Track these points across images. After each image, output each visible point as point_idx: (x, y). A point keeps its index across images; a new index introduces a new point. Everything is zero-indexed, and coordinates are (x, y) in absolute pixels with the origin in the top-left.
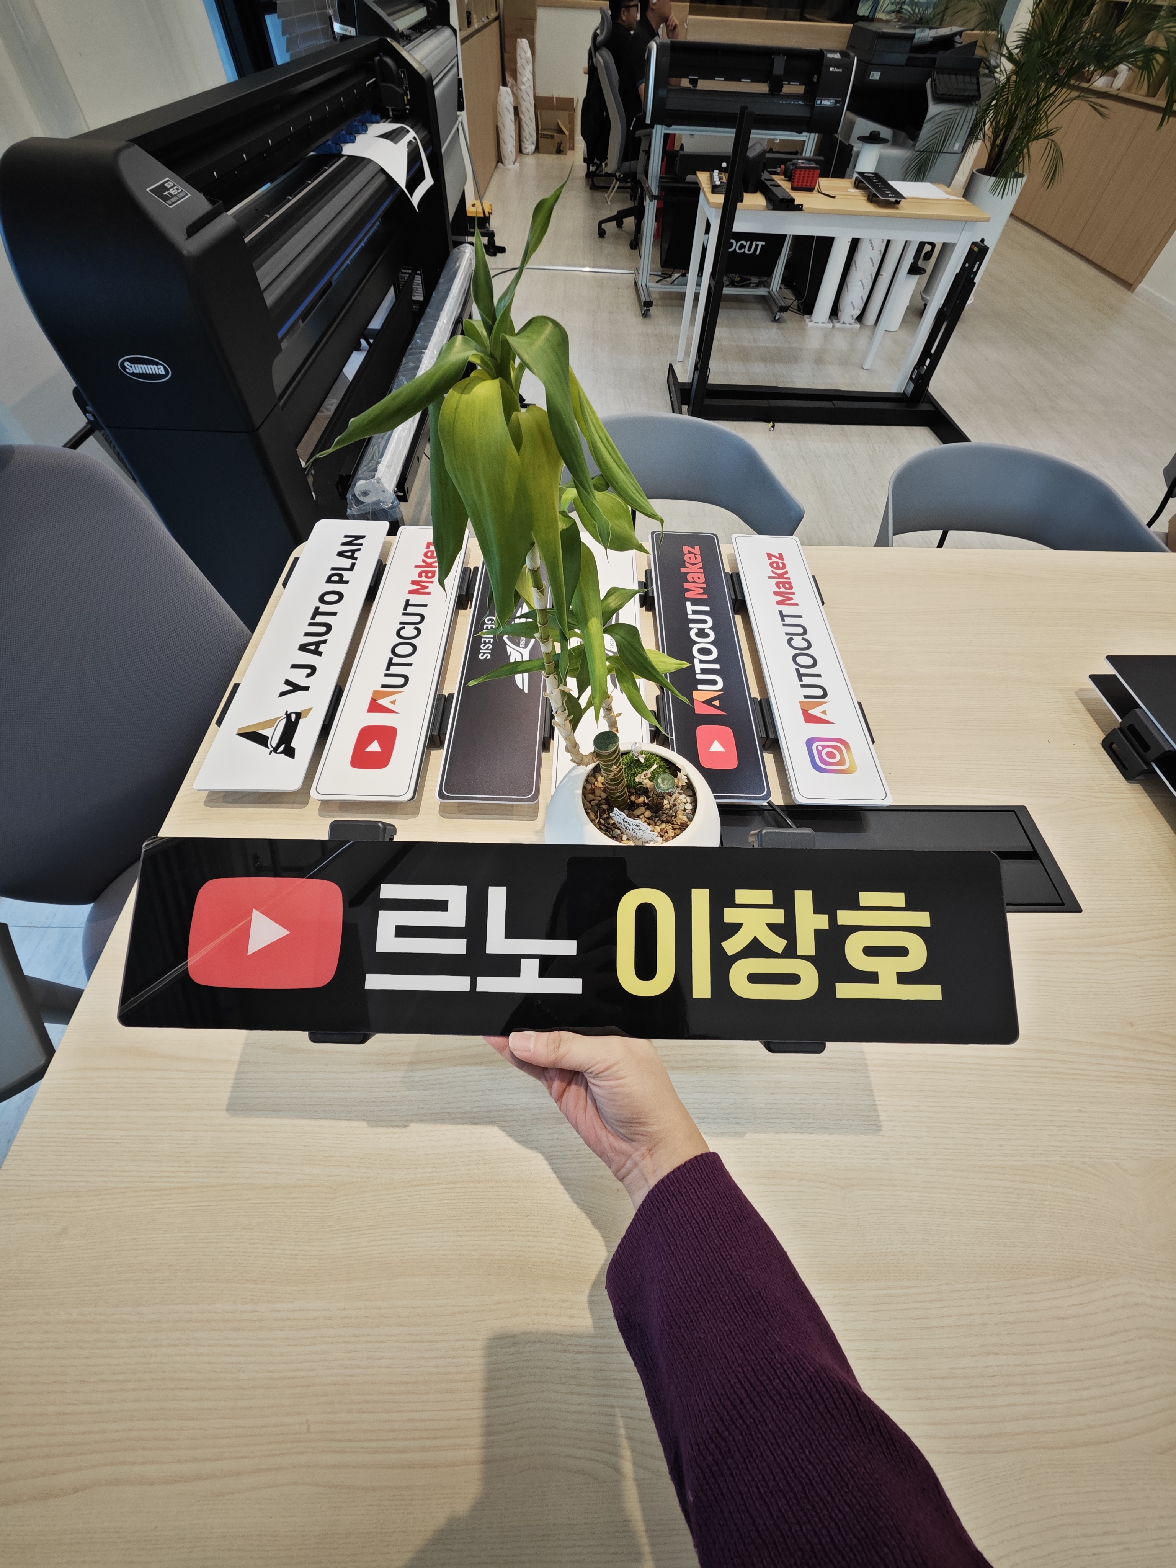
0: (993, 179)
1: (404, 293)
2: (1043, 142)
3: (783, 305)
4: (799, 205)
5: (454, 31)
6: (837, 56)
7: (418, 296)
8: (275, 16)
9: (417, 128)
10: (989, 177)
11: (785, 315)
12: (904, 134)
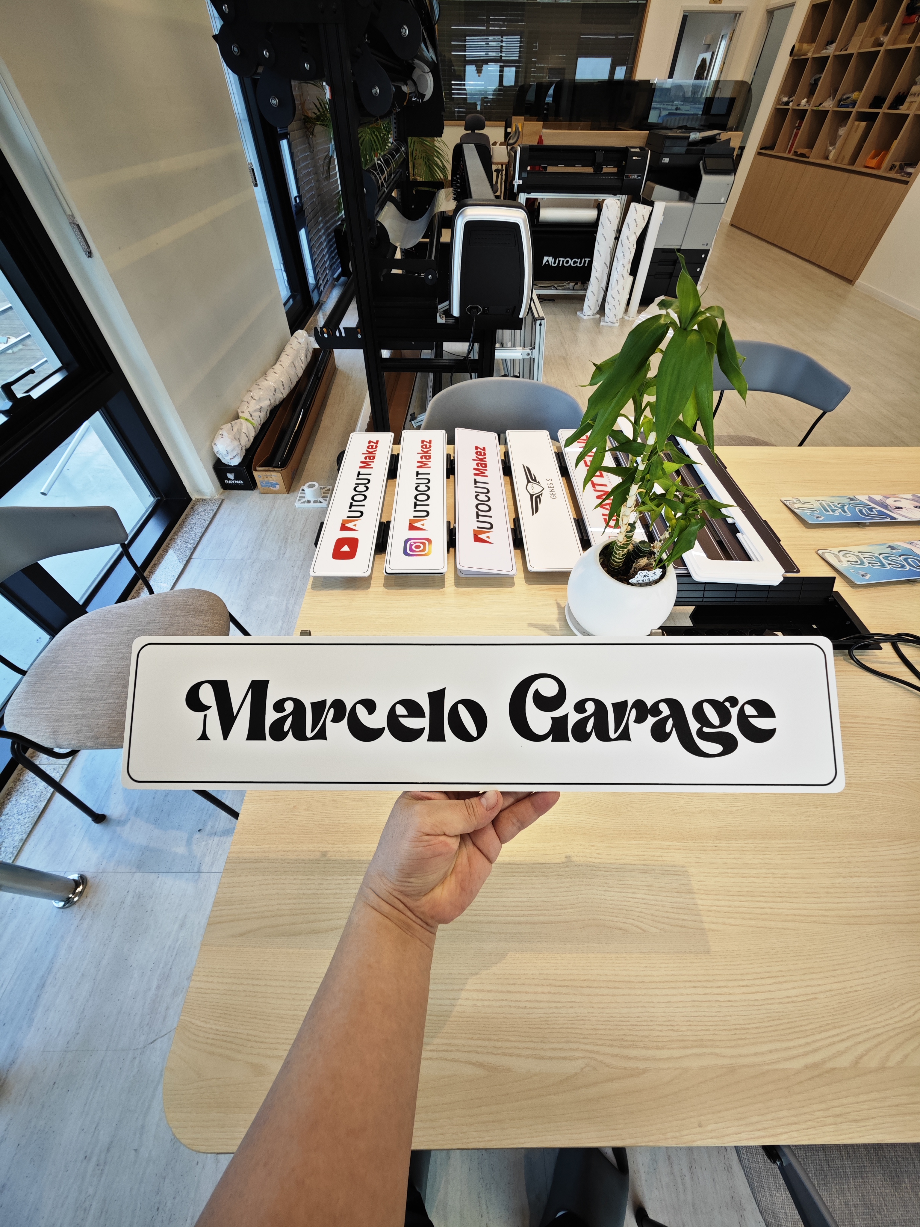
6: (638, 150)
12: (685, 193)
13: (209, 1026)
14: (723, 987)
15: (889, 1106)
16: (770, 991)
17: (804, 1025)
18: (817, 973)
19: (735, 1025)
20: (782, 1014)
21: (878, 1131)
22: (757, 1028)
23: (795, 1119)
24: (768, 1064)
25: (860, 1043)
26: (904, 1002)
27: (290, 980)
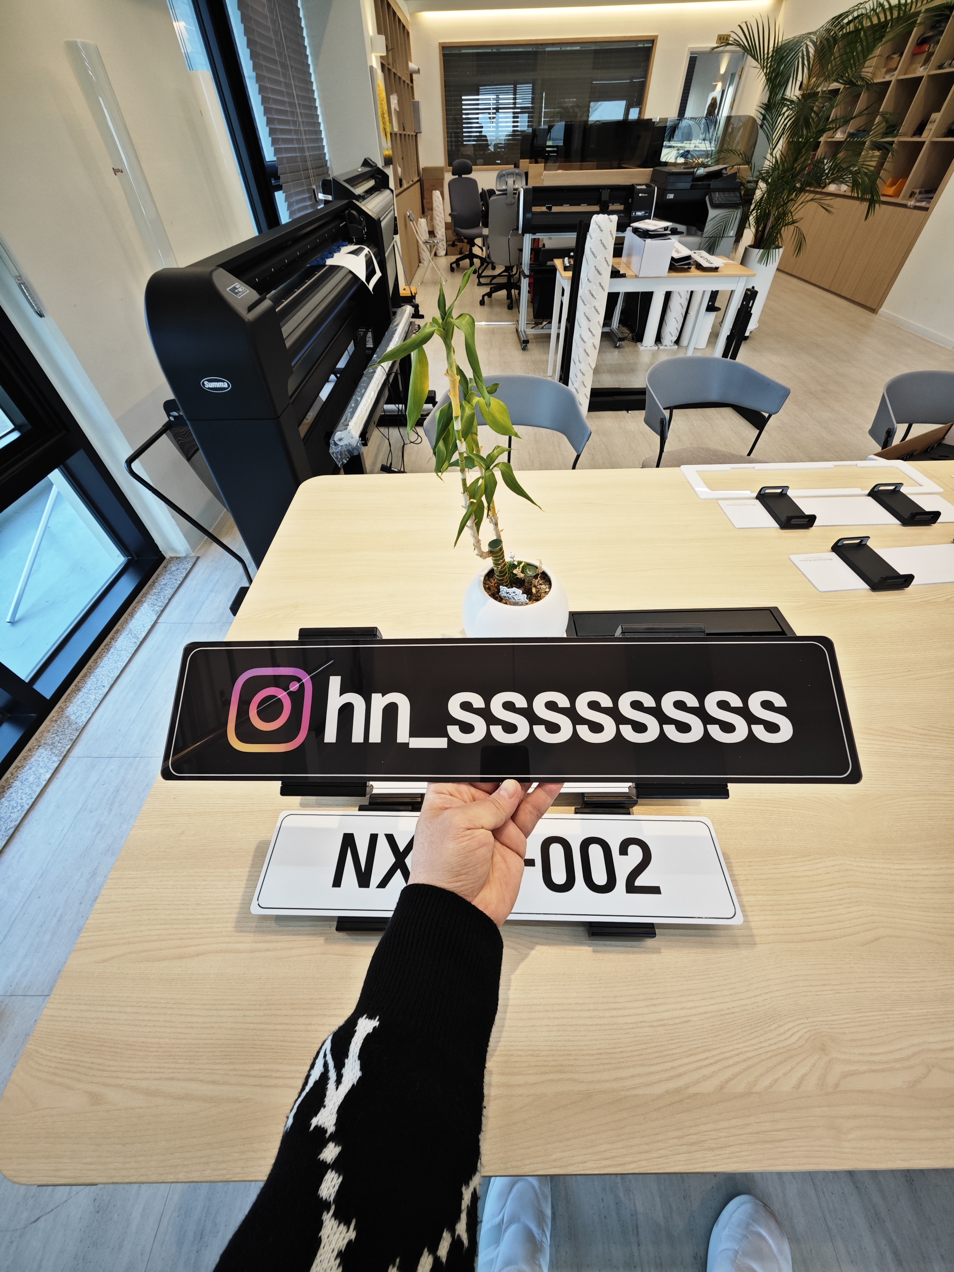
0: (762, 250)
1: (360, 344)
2: (791, 228)
3: (621, 337)
4: (623, 274)
5: (392, 191)
6: (644, 187)
7: (370, 345)
8: (281, 192)
9: (371, 247)
10: (757, 250)
11: (623, 343)
12: (694, 228)
13: (54, 1054)
14: (593, 1010)
15: (751, 1134)
16: (642, 1014)
17: (673, 1049)
18: (695, 994)
19: (599, 1049)
20: (651, 1037)
21: (733, 1160)
22: (622, 1052)
23: (646, 1147)
24: (628, 1089)
25: (729, 1066)
26: (781, 1023)
27: (146, 1007)
